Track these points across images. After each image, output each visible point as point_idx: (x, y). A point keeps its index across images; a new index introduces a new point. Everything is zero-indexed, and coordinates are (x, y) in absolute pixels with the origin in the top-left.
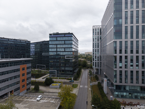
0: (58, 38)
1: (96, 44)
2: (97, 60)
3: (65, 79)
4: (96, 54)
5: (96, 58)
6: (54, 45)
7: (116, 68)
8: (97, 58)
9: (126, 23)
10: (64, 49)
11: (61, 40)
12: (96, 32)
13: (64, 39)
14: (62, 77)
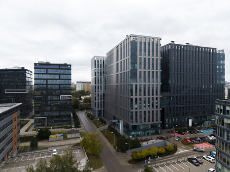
0: (48, 70)
1: (98, 79)
2: (100, 99)
3: (62, 127)
4: (98, 92)
5: (98, 97)
6: (42, 81)
7: (132, 109)
8: (100, 96)
9: (140, 68)
10: (58, 86)
11: (54, 73)
12: (98, 65)
13: (58, 73)
14: (55, 125)
